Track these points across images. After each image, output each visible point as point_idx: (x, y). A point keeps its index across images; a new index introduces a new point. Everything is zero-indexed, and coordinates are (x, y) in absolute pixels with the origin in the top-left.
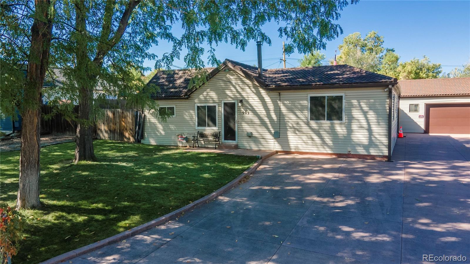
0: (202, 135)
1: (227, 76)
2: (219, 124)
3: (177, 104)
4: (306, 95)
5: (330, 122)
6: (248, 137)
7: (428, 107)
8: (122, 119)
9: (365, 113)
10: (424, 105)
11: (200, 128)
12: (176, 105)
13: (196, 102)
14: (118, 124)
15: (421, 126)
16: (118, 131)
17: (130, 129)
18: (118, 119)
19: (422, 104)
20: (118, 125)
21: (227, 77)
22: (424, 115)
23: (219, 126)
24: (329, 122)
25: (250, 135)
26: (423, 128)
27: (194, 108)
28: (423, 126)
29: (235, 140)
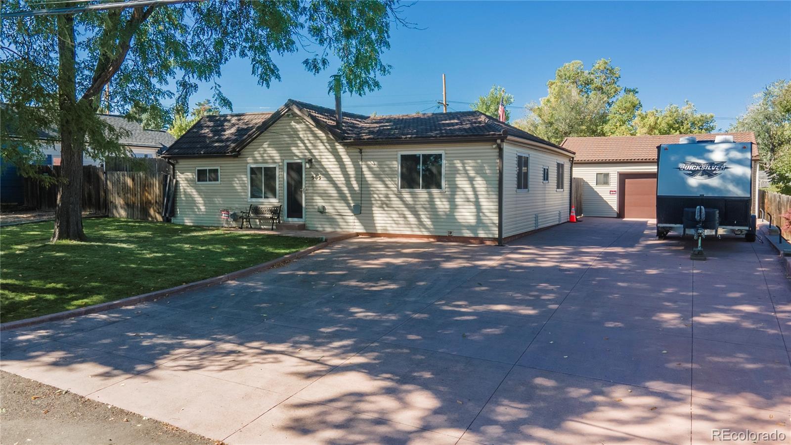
0: (256, 210)
1: (291, 124)
2: (281, 194)
3: (222, 165)
4: (396, 153)
5: (426, 191)
6: (319, 213)
7: (623, 177)
8: (145, 188)
9: (471, 180)
10: (616, 174)
11: (254, 200)
12: (221, 167)
13: (249, 161)
14: (139, 194)
15: (613, 207)
16: (139, 205)
17: (156, 202)
18: (139, 187)
19: (614, 172)
20: (139, 197)
21: (291, 126)
22: (616, 190)
23: (280, 197)
24: (424, 191)
25: (322, 210)
26: (616, 210)
27: (245, 170)
28: (616, 207)
29: (301, 217)
